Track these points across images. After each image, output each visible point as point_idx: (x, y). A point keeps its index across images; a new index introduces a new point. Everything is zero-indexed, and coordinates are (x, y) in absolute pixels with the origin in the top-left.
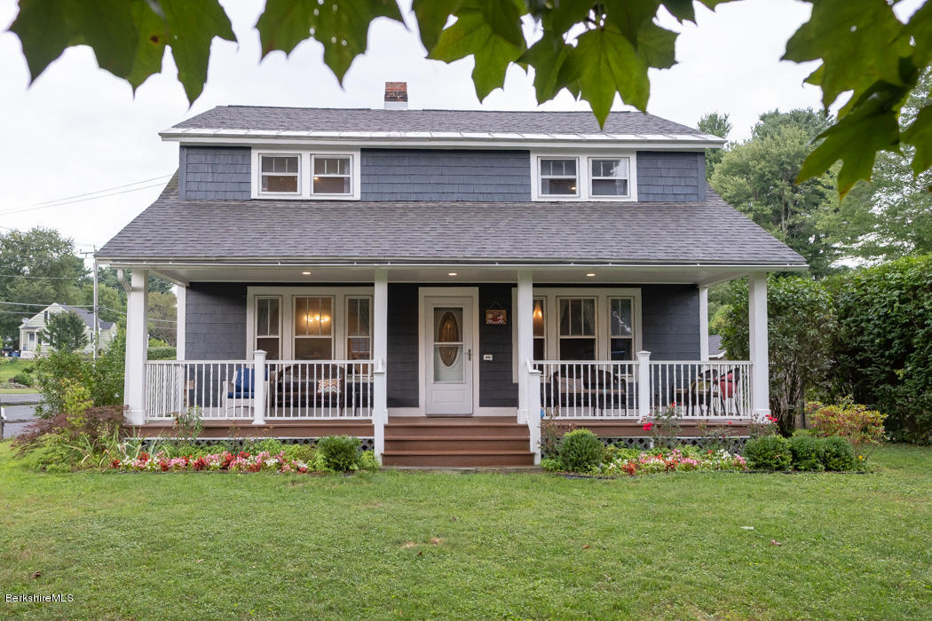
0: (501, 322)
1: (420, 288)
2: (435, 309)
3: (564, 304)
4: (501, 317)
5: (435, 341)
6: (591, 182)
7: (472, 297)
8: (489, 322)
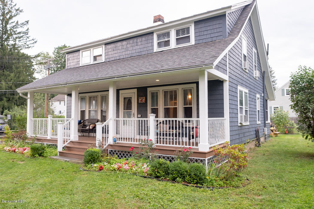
0: (144, 102)
1: (120, 91)
2: (124, 98)
3: (166, 93)
4: (144, 100)
5: (124, 110)
6: (176, 39)
7: (135, 93)
8: (140, 102)
